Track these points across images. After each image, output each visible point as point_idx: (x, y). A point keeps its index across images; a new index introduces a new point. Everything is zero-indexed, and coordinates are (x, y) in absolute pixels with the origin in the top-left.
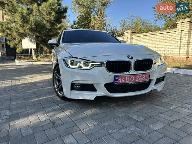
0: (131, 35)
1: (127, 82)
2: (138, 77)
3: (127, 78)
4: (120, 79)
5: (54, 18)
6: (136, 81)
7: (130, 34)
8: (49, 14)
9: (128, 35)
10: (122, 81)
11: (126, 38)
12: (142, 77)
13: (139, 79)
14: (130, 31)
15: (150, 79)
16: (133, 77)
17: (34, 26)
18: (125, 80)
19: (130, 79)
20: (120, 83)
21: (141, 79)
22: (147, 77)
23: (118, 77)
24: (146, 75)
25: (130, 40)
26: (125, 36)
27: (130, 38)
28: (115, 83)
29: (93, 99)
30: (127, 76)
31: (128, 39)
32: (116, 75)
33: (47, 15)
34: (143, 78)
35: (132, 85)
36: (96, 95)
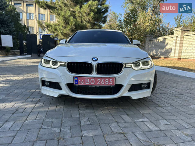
0: (182, 34)
1: (87, 84)
2: (99, 80)
3: (87, 80)
4: (80, 81)
5: (93, 18)
6: (98, 84)
7: (180, 32)
8: (88, 14)
9: (178, 34)
10: (81, 83)
11: (176, 37)
12: (104, 81)
13: (100, 82)
14: (181, 29)
15: (116, 84)
16: (93, 79)
17: (74, 27)
18: (84, 81)
19: (90, 81)
20: (80, 84)
21: (103, 83)
22: (111, 81)
23: (77, 78)
24: (110, 79)
25: (179, 40)
26: (174, 34)
27: (180, 37)
28: (75, 83)
29: (56, 97)
30: (86, 78)
31: (178, 38)
32: (75, 76)
33: (86, 15)
34: (106, 82)
35: (93, 87)
36: (59, 93)
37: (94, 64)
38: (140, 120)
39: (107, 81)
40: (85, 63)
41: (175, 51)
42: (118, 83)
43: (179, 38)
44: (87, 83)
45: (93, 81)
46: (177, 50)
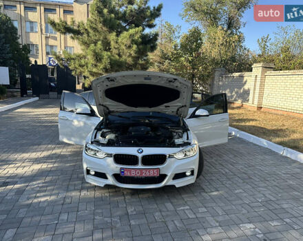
2: (144, 172)
3: (133, 171)
4: (126, 172)
5: (135, 53)
6: (143, 175)
7: (261, 70)
9: (258, 72)
11: (255, 76)
14: (261, 65)
15: (160, 174)
16: (139, 171)
18: (130, 173)
20: (126, 175)
21: (148, 174)
24: (155, 171)
25: (259, 81)
26: (253, 72)
27: (260, 76)
28: (121, 175)
32: (121, 168)
35: (139, 178)
37: (140, 156)
38: (182, 208)
39: (152, 172)
40: (131, 156)
41: (254, 96)
42: (162, 173)
43: (259, 78)
44: (133, 174)
45: (138, 173)
46: (257, 95)
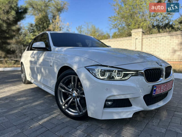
1: (161, 91)
3: (162, 87)
4: (157, 89)
6: (167, 89)
16: (166, 85)
20: (157, 93)
23: (156, 87)
29: (131, 117)
32: (153, 85)
34: (170, 85)
